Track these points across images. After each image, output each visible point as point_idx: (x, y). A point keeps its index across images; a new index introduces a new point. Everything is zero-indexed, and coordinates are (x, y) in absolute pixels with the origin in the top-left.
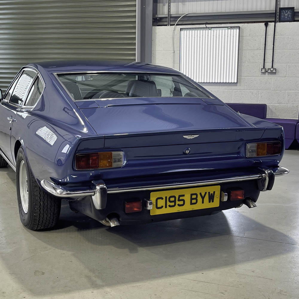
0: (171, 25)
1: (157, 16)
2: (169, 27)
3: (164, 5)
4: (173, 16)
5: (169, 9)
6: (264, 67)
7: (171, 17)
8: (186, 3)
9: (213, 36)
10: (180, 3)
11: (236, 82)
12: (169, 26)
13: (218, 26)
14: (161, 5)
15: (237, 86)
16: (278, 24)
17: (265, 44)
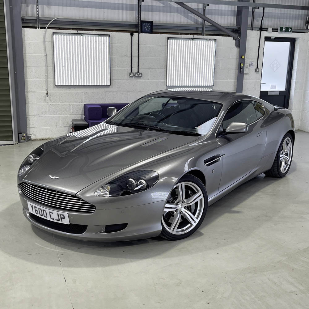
0: (41, 28)
1: (23, 18)
2: (39, 30)
5: (37, 11)
6: (131, 71)
8: (51, 6)
10: (45, 6)
11: (108, 85)
14: (24, 5)
16: (141, 34)
17: (132, 52)
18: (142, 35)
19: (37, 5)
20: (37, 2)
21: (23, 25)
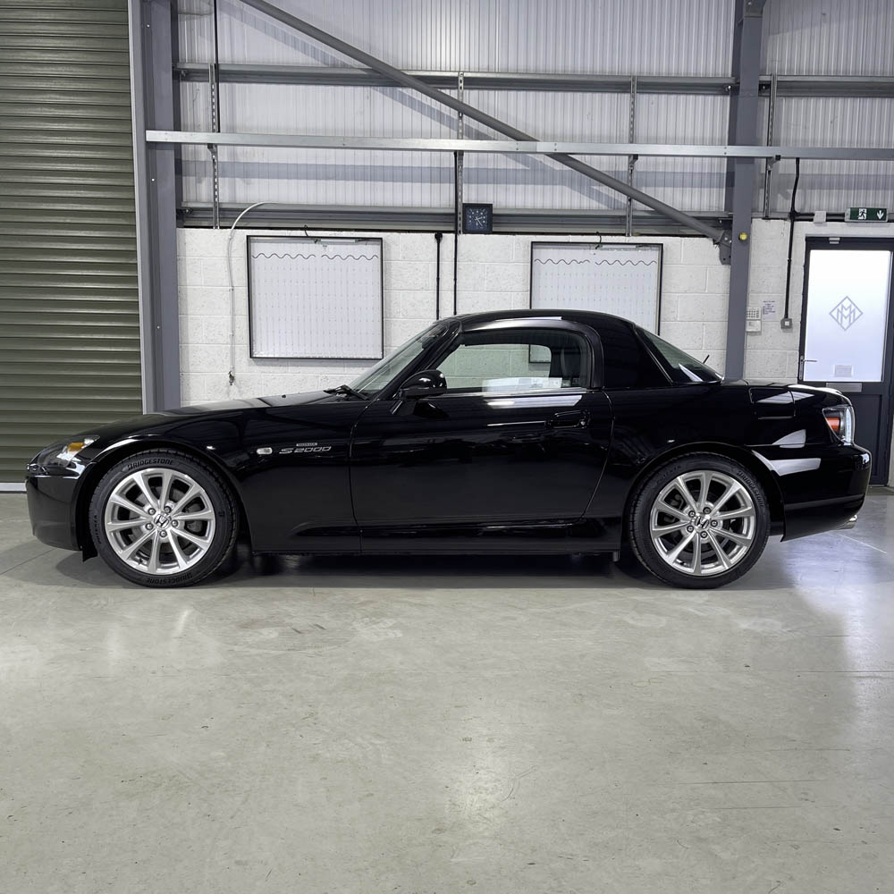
0: (221, 228)
1: (184, 205)
2: (216, 233)
3: (200, 182)
4: (224, 206)
5: (215, 190)
7: (220, 209)
8: (253, 180)
10: (237, 179)
12: (216, 227)
13: (337, 236)
14: (192, 179)
16: (462, 237)
17: (438, 279)
18: (464, 239)
19: (215, 177)
20: (215, 170)
21: (187, 224)
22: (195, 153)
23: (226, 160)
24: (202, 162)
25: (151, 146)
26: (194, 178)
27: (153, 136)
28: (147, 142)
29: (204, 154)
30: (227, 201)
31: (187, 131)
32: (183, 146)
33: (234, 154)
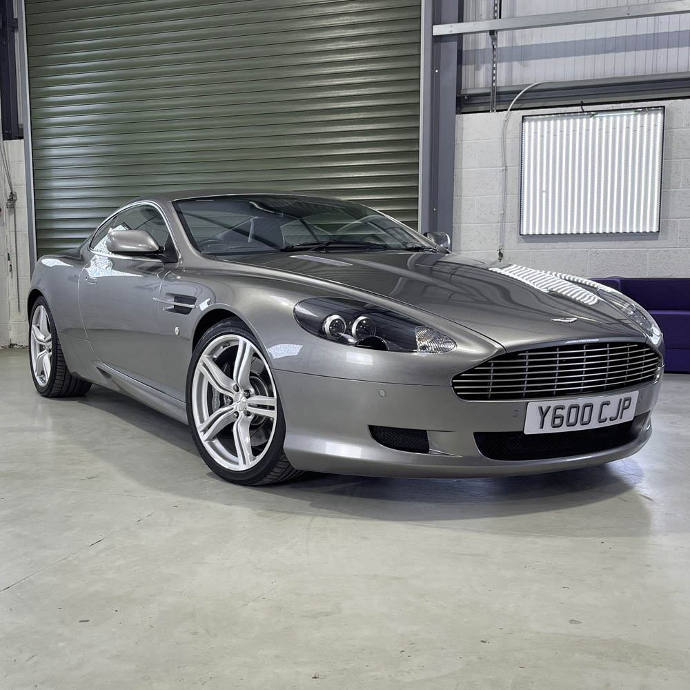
1: (463, 92)
4: (501, 90)
5: (494, 75)
7: (499, 94)
8: (530, 62)
9: (601, 129)
11: (655, 230)
12: (493, 111)
13: (611, 108)
14: (471, 68)
15: (657, 239)
19: (494, 62)
20: (494, 56)
21: (464, 110)
22: (475, 42)
23: (504, 45)
24: (481, 50)
25: (438, 39)
26: (473, 66)
27: (439, 30)
28: (433, 36)
29: (484, 42)
30: (503, 85)
31: (469, 22)
32: (464, 36)
33: (512, 39)
